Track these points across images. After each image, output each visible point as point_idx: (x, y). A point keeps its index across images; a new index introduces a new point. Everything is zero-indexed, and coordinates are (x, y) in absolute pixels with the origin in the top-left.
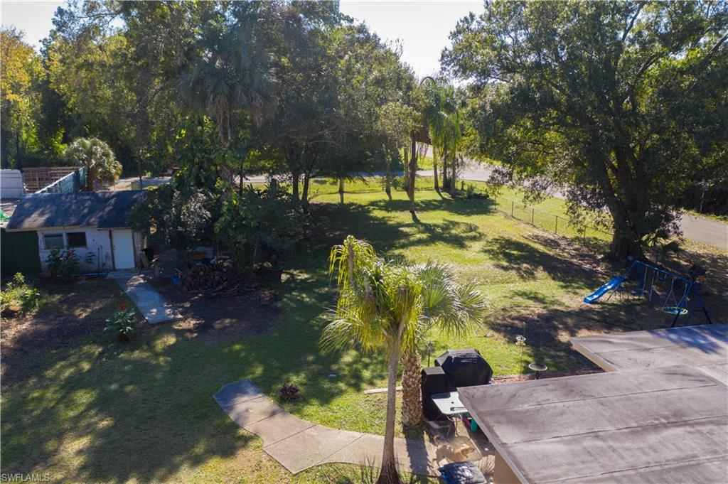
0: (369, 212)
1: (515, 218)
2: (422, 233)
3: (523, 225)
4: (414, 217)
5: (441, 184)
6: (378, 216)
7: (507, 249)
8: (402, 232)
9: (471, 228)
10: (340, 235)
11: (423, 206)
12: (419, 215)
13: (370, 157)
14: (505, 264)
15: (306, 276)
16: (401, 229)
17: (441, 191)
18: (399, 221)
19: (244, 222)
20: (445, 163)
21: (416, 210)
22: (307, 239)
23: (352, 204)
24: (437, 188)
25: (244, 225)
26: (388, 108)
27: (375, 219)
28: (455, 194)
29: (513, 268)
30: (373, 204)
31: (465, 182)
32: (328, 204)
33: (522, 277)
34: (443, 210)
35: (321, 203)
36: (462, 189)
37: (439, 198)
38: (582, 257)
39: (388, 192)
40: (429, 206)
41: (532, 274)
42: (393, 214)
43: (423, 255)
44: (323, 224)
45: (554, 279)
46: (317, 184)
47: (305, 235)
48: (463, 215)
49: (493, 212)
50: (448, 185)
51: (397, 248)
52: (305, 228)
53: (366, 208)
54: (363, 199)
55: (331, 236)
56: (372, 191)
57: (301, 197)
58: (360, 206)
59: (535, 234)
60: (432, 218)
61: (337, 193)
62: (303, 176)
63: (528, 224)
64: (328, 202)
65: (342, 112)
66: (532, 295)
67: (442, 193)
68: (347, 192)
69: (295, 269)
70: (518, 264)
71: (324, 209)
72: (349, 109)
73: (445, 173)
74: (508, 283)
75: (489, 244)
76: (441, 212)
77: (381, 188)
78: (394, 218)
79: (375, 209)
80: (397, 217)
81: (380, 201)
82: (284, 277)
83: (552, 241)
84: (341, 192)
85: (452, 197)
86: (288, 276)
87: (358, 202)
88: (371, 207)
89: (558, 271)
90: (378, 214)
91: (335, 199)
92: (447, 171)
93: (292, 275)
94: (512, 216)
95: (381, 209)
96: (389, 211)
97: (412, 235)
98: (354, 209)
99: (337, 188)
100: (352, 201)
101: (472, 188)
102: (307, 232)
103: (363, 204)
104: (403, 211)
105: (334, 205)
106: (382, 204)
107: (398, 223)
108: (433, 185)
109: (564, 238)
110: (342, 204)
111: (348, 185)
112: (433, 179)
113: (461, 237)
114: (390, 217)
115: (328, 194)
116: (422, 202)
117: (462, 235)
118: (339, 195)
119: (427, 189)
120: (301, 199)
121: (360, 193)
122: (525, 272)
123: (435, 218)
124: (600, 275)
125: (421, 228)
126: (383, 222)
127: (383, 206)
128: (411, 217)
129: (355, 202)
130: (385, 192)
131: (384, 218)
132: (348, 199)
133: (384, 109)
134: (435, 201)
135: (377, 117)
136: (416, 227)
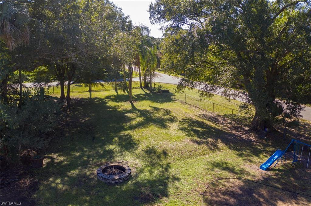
0: (106, 103)
1: (187, 103)
2: (140, 117)
3: (193, 108)
4: (133, 105)
5: (143, 85)
6: (112, 105)
7: (193, 126)
8: (127, 117)
9: (167, 112)
10: (89, 120)
11: (136, 98)
12: (135, 104)
13: (106, 72)
14: (198, 139)
15: (62, 158)
16: (126, 115)
17: (143, 88)
18: (124, 108)
19: (7, 126)
20: (145, 74)
21: (133, 100)
22: (67, 124)
23: (96, 98)
24: (141, 87)
25: (8, 128)
26: (118, 37)
27: (110, 107)
28: (152, 90)
29: (203, 143)
30: (108, 97)
31: (156, 83)
32: (82, 98)
33: (211, 149)
34: (147, 100)
35: (78, 98)
36: (154, 87)
37: (144, 93)
38: (236, 128)
39: (116, 90)
40: (139, 98)
41: (216, 146)
42: (120, 104)
43: (144, 134)
44: (79, 112)
45: (230, 148)
46: (77, 87)
47: (66, 122)
48: (159, 102)
49: (174, 100)
50: (147, 85)
51: (126, 130)
52: (67, 116)
53: (104, 100)
54: (102, 95)
55: (83, 121)
56: (107, 90)
57: (66, 95)
58: (101, 99)
59: (202, 113)
60: (143, 106)
61: (87, 92)
62: (66, 83)
63: (195, 107)
64: (82, 97)
65: (83, 39)
66: (224, 166)
67: (145, 90)
68: (93, 91)
69: (55, 153)
70: (205, 138)
71: (80, 102)
72: (89, 37)
73: (145, 79)
74: (204, 154)
75: (182, 124)
76: (146, 101)
77: (112, 88)
78: (121, 106)
79: (109, 101)
80: (123, 106)
81: (112, 96)
82: (45, 161)
83: (214, 118)
84: (90, 91)
85: (150, 92)
86: (49, 160)
87: (99, 97)
88: (107, 100)
89: (231, 142)
90: (111, 104)
91: (86, 95)
92: (146, 78)
93: (52, 159)
94: (186, 103)
95: (113, 101)
96: (117, 102)
97: (134, 119)
98: (97, 101)
99: (88, 89)
100: (96, 96)
101: (160, 87)
102: (68, 119)
103: (103, 98)
104: (125, 102)
105: (86, 99)
106: (113, 97)
107: (124, 110)
108: (139, 86)
109: (219, 115)
110: (90, 98)
111: (93, 88)
112: (139, 82)
113: (163, 119)
114: (118, 106)
115: (83, 92)
116: (135, 95)
117: (163, 117)
118: (88, 93)
119: (137, 88)
120: (66, 96)
121: (101, 91)
122: (212, 144)
123: (145, 105)
124: (255, 143)
125: (138, 113)
126: (114, 109)
127: (114, 99)
128: (131, 105)
129: (98, 97)
130: (114, 90)
131: (115, 106)
132: (94, 95)
133: (116, 38)
134: (142, 94)
135: (110, 44)
136: (135, 113)
